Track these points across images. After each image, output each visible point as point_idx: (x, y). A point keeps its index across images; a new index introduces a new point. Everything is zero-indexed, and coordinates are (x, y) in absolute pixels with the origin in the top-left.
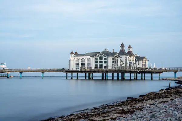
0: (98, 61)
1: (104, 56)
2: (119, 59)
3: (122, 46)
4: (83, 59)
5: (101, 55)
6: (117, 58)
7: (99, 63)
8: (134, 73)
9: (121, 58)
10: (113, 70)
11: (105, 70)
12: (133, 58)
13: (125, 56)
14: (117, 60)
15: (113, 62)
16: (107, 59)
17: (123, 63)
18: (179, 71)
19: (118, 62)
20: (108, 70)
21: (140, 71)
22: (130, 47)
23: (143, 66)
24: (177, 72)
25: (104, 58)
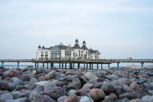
0: (53, 53)
1: (58, 49)
2: (72, 52)
3: (77, 41)
4: (47, 52)
5: (56, 48)
6: (70, 51)
7: (54, 55)
8: (84, 63)
9: (74, 51)
10: (65, 61)
11: (58, 60)
12: (87, 51)
13: (78, 50)
14: (70, 52)
15: (66, 54)
16: (61, 51)
17: (77, 55)
18: (121, 62)
19: (71, 54)
20: (60, 60)
21: (89, 61)
22: (84, 42)
23: (95, 58)
24: (120, 63)
25: (58, 50)
